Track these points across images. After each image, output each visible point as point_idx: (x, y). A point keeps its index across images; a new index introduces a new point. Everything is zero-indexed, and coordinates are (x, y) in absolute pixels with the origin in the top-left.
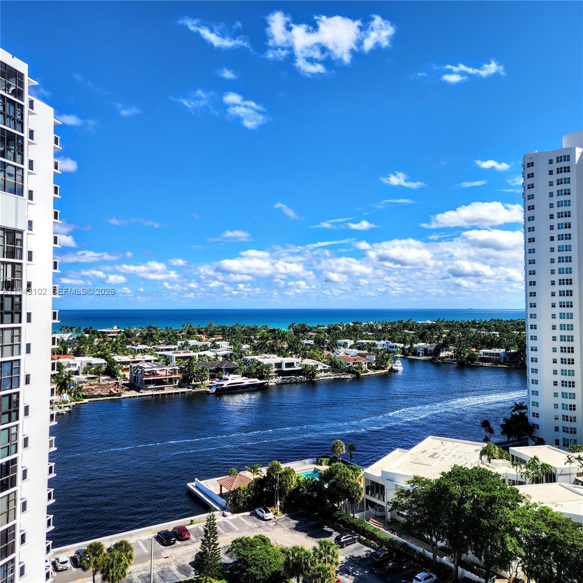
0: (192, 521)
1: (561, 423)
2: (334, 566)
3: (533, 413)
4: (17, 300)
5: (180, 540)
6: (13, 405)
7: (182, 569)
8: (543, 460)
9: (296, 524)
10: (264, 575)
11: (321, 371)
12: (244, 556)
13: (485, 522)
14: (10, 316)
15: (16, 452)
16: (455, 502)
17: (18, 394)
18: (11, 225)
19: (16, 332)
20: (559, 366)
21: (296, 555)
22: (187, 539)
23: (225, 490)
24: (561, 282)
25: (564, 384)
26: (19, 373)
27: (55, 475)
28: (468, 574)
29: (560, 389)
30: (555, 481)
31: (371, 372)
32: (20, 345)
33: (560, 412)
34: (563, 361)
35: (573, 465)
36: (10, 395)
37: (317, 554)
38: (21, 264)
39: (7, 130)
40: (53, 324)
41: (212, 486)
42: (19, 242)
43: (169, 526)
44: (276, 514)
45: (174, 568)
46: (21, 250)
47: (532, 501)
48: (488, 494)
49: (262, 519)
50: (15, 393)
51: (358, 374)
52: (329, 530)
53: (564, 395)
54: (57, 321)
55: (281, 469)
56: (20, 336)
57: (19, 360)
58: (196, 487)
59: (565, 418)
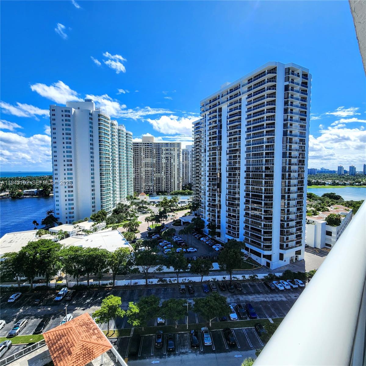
1: (68, 215)
3: (57, 213)
8: (64, 230)
13: (47, 260)
16: (32, 257)
20: (67, 194)
25: (69, 200)
28: (38, 285)
29: (68, 202)
30: (69, 237)
33: (68, 211)
34: (69, 191)
35: (76, 228)
47: (66, 246)
48: (48, 248)
53: (70, 204)
59: (70, 213)
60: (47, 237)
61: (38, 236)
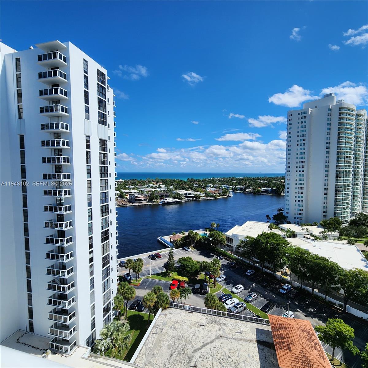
0: (161, 251)
1: (297, 216)
2: (219, 268)
3: (286, 212)
4: (106, 168)
5: (158, 258)
6: (107, 209)
7: (160, 268)
8: (292, 229)
9: (200, 253)
10: (192, 271)
11: (202, 196)
12: (183, 264)
13: (275, 252)
14: (104, 174)
15: (108, 227)
16: (264, 245)
17: (108, 205)
18: (103, 138)
19: (106, 181)
20: (297, 195)
21: (204, 264)
22: (160, 258)
23: (172, 240)
24: (300, 162)
25: (299, 201)
26: (108, 197)
27: (118, 235)
28: (267, 270)
29: (297, 203)
30: (296, 237)
31: (221, 197)
32: (108, 186)
33: (297, 212)
34: (299, 193)
35: (304, 231)
36: (105, 205)
37: (213, 264)
38: (107, 154)
39: (101, 99)
40: (115, 178)
41: (167, 238)
42: (106, 145)
43: (153, 253)
44: (192, 249)
45: (157, 268)
46: (107, 148)
47: (293, 245)
48: (277, 242)
49: (187, 251)
50: (107, 205)
51: (216, 198)
52: (213, 255)
53: (299, 205)
54: (116, 177)
55: (194, 233)
56: (108, 183)
57: (108, 192)
58: (160, 239)
59: (299, 214)
60: (276, 231)
61: (269, 229)
